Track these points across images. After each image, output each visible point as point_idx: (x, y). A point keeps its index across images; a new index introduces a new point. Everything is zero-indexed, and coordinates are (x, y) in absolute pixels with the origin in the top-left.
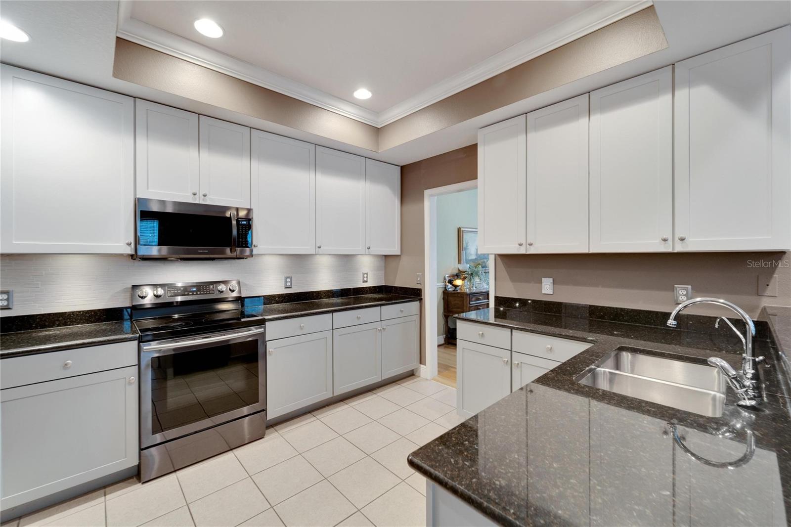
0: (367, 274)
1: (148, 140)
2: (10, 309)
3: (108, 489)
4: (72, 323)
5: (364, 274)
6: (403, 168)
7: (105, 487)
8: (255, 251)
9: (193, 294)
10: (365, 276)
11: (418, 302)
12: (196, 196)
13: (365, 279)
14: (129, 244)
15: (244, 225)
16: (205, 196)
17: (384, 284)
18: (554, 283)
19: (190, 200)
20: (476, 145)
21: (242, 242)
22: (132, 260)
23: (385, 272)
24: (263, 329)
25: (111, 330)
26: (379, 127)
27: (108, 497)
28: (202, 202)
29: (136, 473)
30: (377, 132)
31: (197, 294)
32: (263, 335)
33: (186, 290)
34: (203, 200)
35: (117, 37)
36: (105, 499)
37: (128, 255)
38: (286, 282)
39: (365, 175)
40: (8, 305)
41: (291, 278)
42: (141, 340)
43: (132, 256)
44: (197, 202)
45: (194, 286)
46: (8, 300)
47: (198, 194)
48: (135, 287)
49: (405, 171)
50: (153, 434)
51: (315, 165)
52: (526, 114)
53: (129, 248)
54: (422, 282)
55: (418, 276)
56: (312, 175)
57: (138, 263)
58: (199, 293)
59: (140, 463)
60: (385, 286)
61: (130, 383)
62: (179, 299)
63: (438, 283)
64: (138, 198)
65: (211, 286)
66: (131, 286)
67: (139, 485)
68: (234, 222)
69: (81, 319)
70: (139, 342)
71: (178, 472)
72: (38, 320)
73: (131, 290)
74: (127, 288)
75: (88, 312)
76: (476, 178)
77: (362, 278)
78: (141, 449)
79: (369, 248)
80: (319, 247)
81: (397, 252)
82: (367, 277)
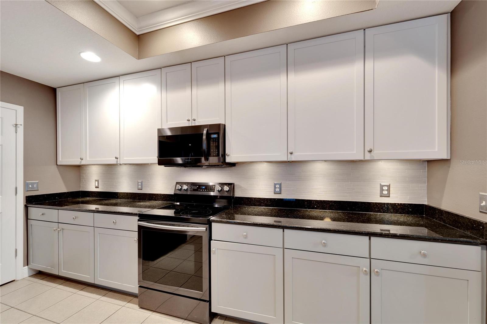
0: (389, 186)
1: (166, 92)
2: (141, 189)
4: (158, 200)
5: (382, 186)
8: (228, 160)
9: (202, 191)
10: (386, 189)
13: (385, 192)
15: (215, 138)
16: (194, 120)
17: (426, 203)
21: (213, 152)
23: (428, 187)
38: (275, 188)
41: (280, 185)
46: (141, 185)
48: (177, 183)
56: (284, 78)
58: (205, 190)
68: (204, 137)
69: (160, 198)
77: (379, 192)
79: (370, 151)
80: (291, 153)
81: (444, 155)
82: (389, 190)
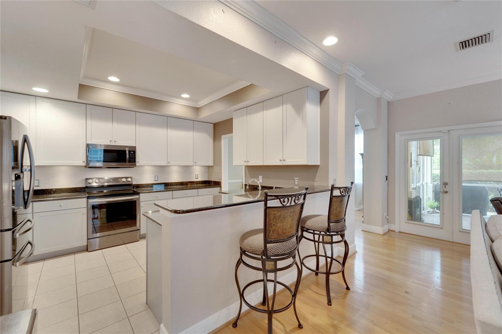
1: (91, 120)
2: (39, 186)
3: (75, 253)
4: (62, 193)
5: (196, 175)
6: (215, 124)
7: (74, 253)
8: (137, 164)
9: (111, 182)
10: (197, 176)
11: (219, 188)
12: (111, 142)
14: (84, 162)
15: (132, 153)
16: (115, 141)
17: (207, 180)
18: (263, 178)
19: (109, 144)
20: (232, 118)
21: (131, 160)
22: (86, 168)
23: (208, 175)
24: (138, 196)
25: (77, 195)
26: (198, 107)
27: (75, 255)
28: (114, 144)
29: (86, 249)
30: (197, 110)
31: (113, 182)
32: (139, 199)
33: (108, 181)
34: (115, 143)
35: (80, 84)
36: (75, 256)
37: (84, 166)
38: (155, 178)
39: (193, 129)
40: (38, 185)
41: (158, 176)
42: (88, 198)
43: (85, 166)
44: (112, 144)
45: (111, 179)
46: (38, 183)
47: (112, 141)
48: (87, 179)
49: (215, 125)
50: (93, 234)
51: (167, 125)
52: (247, 107)
53: (84, 163)
54: (221, 179)
55: (220, 176)
56: (166, 130)
57: (88, 169)
59: (87, 245)
60: (208, 181)
61: (84, 214)
62: (106, 184)
63: (229, 180)
64: (88, 144)
65: (119, 179)
66: (85, 179)
67: (87, 253)
68: (127, 152)
69: (65, 191)
70: (87, 199)
71: (102, 250)
72: (49, 191)
73: (85, 180)
74: (83, 179)
75: (68, 189)
76: (232, 133)
77: (195, 177)
78: (88, 239)
79: (195, 163)
80: (169, 162)
81: (212, 165)
82: (198, 176)
